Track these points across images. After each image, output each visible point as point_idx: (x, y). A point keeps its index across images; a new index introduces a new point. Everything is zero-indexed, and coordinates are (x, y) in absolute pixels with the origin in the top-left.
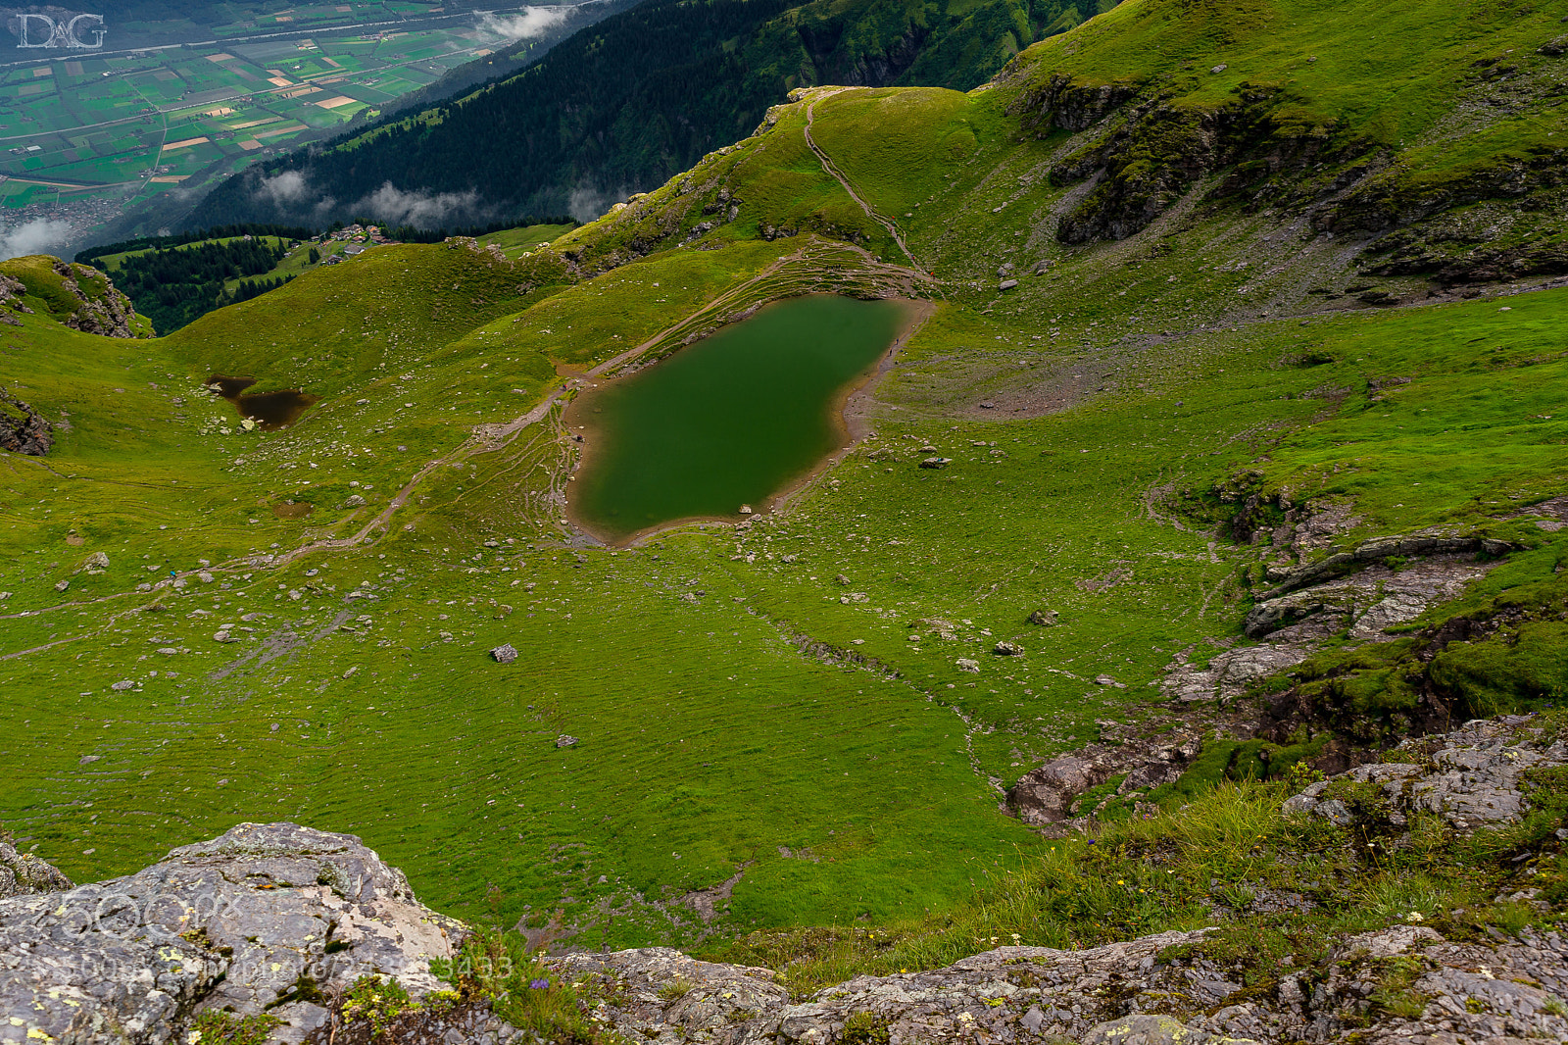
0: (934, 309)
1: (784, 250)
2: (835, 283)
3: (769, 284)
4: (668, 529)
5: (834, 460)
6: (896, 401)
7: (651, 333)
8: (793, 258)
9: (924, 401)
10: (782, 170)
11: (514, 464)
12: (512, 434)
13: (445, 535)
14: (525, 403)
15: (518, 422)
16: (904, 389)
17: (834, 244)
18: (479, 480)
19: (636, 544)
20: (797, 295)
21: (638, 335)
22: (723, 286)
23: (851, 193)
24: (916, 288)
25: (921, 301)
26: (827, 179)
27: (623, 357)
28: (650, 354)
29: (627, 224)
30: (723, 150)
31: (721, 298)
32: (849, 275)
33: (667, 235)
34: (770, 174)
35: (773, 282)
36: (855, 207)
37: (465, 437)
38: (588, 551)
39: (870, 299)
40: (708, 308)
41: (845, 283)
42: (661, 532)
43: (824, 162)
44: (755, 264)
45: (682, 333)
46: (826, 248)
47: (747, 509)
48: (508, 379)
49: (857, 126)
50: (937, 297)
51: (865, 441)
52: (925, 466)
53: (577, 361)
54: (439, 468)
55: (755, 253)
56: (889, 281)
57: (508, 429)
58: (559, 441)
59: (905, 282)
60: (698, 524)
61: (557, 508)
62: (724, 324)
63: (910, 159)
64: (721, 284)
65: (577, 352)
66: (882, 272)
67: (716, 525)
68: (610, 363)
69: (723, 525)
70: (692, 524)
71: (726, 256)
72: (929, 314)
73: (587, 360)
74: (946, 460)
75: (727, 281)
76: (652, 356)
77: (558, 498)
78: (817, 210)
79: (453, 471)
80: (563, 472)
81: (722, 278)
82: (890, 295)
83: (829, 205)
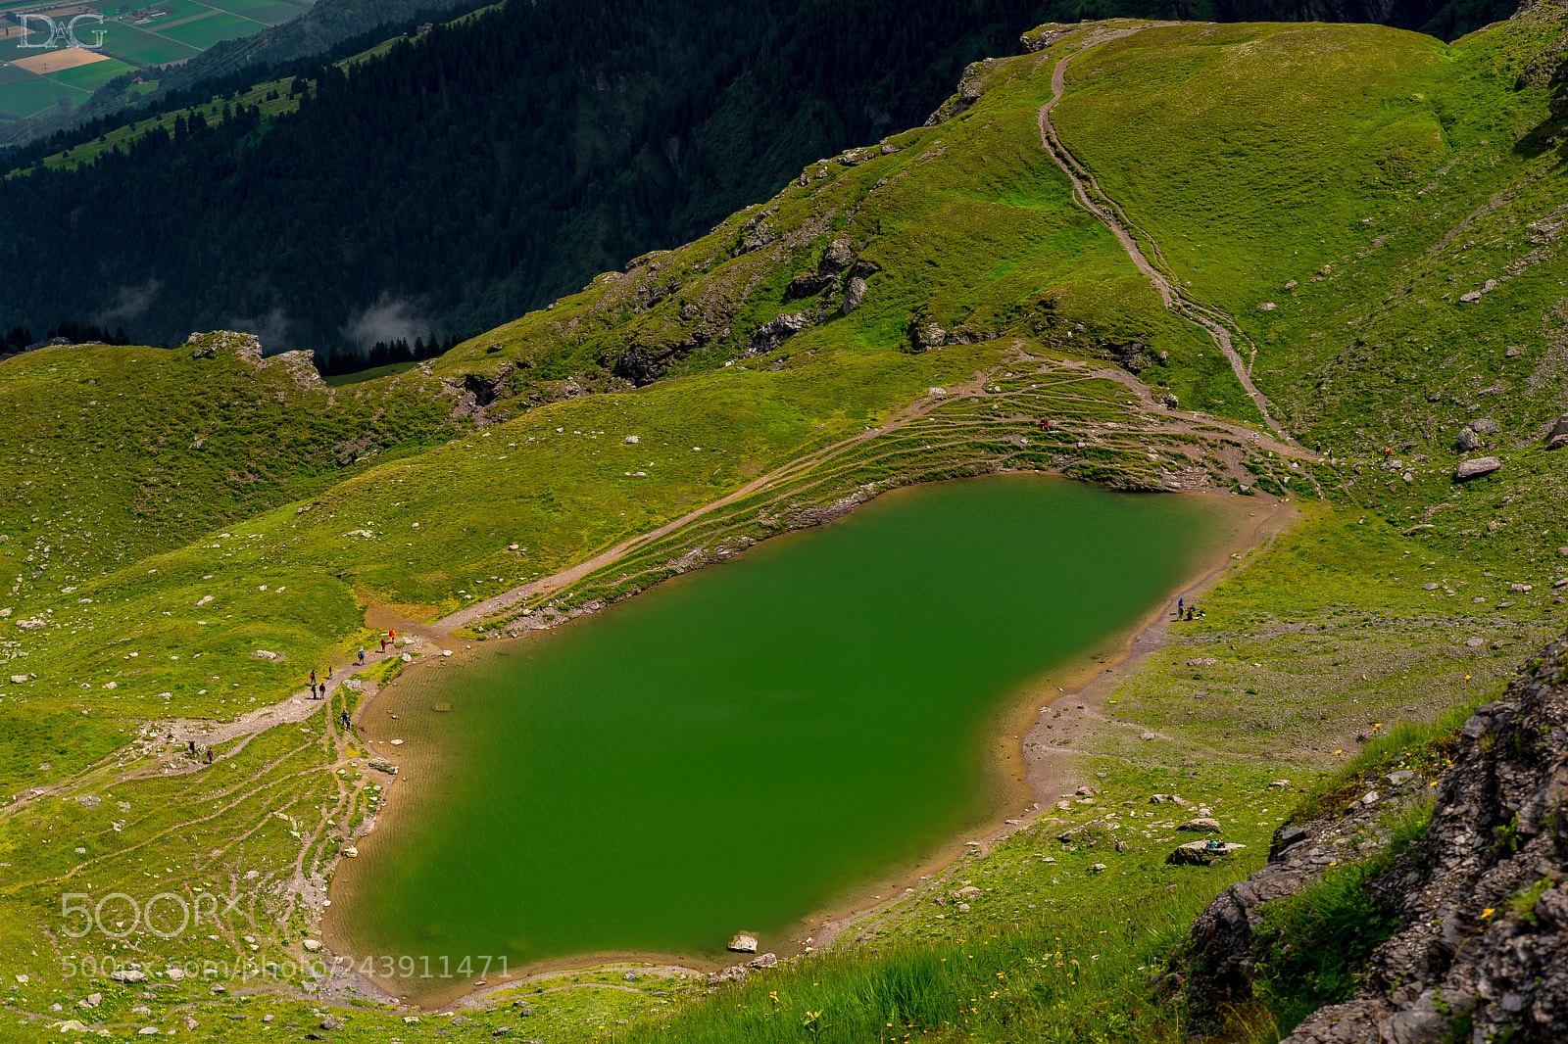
0: (1290, 517)
1: (945, 372)
2: (1058, 451)
3: (899, 445)
4: (553, 977)
5: (983, 842)
6: (1155, 720)
7: (598, 543)
8: (964, 391)
9: (1225, 724)
10: (979, 201)
11: (220, 808)
12: (231, 744)
13: (26, 947)
14: (272, 681)
15: (252, 721)
16: (1183, 692)
17: (1067, 364)
18: (131, 836)
19: (471, 1003)
20: (966, 476)
21: (566, 547)
22: (785, 448)
23: (1133, 254)
24: (1253, 470)
25: (1264, 498)
26: (1080, 222)
27: (522, 593)
28: (585, 590)
29: (616, 316)
30: (850, 155)
31: (777, 474)
32: (1094, 435)
33: (701, 340)
34: (947, 209)
35: (909, 444)
36: (1139, 284)
37: (118, 742)
38: (352, 1011)
39: (1140, 490)
40: (741, 494)
41: (1083, 453)
42: (533, 980)
43: (1078, 184)
44: (872, 401)
45: (672, 546)
46: (1045, 370)
47: (747, 942)
48: (250, 629)
49: (1162, 105)
50: (1303, 491)
51: (1064, 805)
52: (1179, 858)
53: (416, 599)
54: (44, 804)
55: (878, 377)
56: (1192, 452)
57: (222, 733)
58: (338, 767)
59: (1229, 456)
60: (625, 968)
61: (301, 913)
62: (776, 531)
63: (1282, 179)
64: (781, 442)
65: (421, 578)
66: (1176, 429)
67: (666, 972)
68: (490, 606)
69: (682, 973)
70: (609, 968)
71: (807, 383)
72: (1277, 530)
73: (441, 597)
74: (1230, 846)
75: (798, 435)
76: (590, 595)
77: (312, 892)
78: (1045, 292)
79: (74, 813)
80: (333, 834)
81: (785, 428)
82: (1192, 484)
83: (1078, 279)
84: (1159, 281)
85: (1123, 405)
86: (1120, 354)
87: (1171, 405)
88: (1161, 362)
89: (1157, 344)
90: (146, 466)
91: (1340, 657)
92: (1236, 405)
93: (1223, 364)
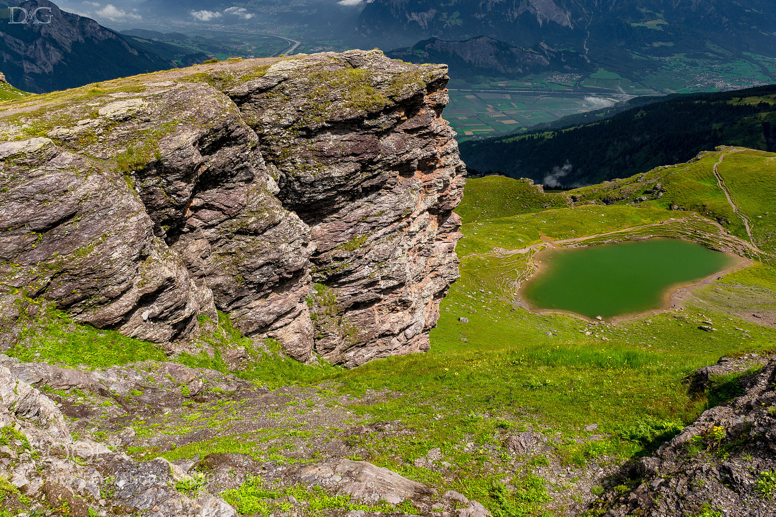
1: (675, 216)
2: (697, 237)
3: (659, 229)
4: (559, 313)
5: (656, 313)
6: (703, 298)
7: (590, 234)
8: (679, 220)
9: (720, 303)
11: (505, 265)
12: (510, 254)
13: (466, 281)
14: (521, 245)
15: (515, 251)
16: (713, 295)
17: (705, 219)
18: (488, 266)
19: (542, 313)
20: (673, 238)
21: (583, 233)
22: (635, 224)
23: (729, 199)
24: (744, 252)
25: (745, 258)
26: (718, 190)
27: (572, 240)
28: (585, 243)
29: (606, 190)
30: (667, 166)
31: (632, 229)
32: (707, 236)
33: (623, 198)
34: (686, 181)
35: (663, 229)
36: (729, 206)
37: (490, 249)
38: (520, 308)
39: (714, 250)
40: (623, 231)
41: (703, 239)
42: (555, 313)
43: (719, 182)
44: (657, 218)
45: (605, 238)
46: (699, 220)
47: (599, 318)
48: (518, 234)
50: (756, 259)
51: (677, 310)
52: (700, 328)
53: (551, 236)
54: (474, 257)
55: (660, 214)
56: (730, 244)
57: (509, 252)
58: (528, 264)
59: (739, 247)
60: (573, 316)
61: (515, 288)
62: (628, 240)
64: (634, 222)
65: (553, 232)
66: (728, 239)
67: (581, 319)
68: (565, 241)
69: (585, 320)
70: (570, 315)
71: (644, 211)
72: (746, 266)
73: (556, 237)
74: (713, 329)
75: (638, 222)
76: (586, 244)
77: (518, 285)
78: (704, 203)
79: (479, 260)
80: (524, 276)
81: (636, 220)
82: (729, 252)
83: (713, 202)
84: (733, 206)
85: (716, 230)
86: (719, 220)
87: (728, 233)
88: (728, 224)
89: (728, 220)
90: (507, 200)
91: (754, 296)
92: (744, 236)
93: (744, 227)
